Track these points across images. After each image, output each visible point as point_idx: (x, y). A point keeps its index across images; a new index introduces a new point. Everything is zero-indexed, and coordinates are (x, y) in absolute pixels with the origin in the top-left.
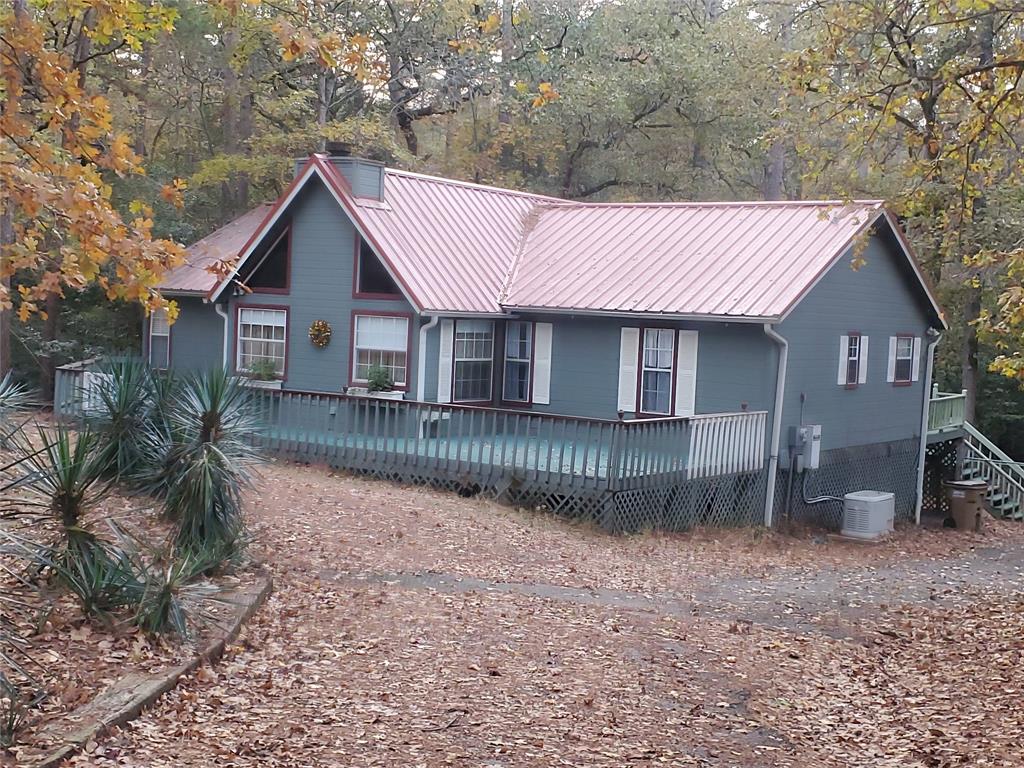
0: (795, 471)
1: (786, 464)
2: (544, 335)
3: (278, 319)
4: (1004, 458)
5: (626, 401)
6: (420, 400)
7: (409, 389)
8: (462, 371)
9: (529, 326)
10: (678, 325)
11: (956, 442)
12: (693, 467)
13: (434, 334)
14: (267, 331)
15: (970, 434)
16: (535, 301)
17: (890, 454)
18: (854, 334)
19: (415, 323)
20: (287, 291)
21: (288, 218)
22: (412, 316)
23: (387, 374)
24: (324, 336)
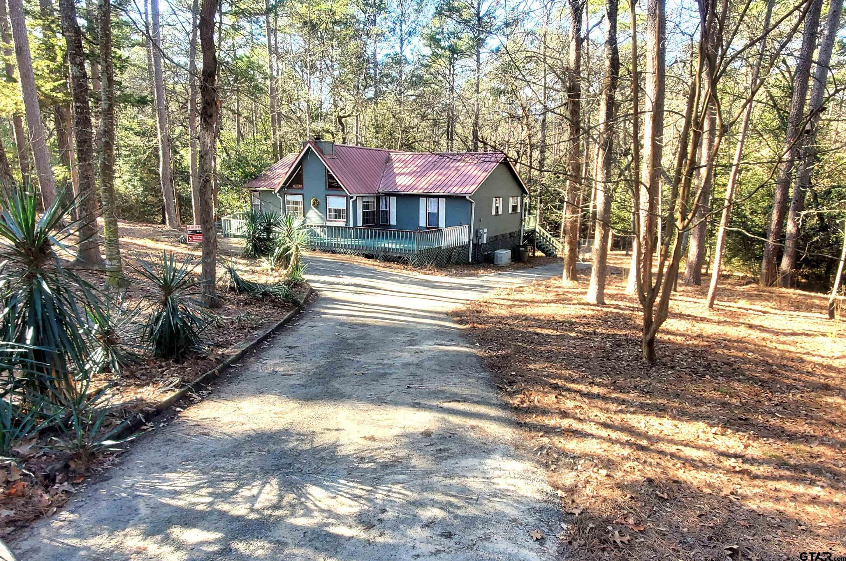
0: (478, 244)
1: (475, 242)
2: (393, 201)
3: (299, 198)
4: (549, 236)
5: (423, 223)
6: (351, 226)
7: (347, 222)
8: (365, 215)
9: (388, 198)
10: (438, 197)
11: (534, 231)
12: (444, 245)
13: (355, 202)
14: (296, 203)
15: (538, 228)
16: (390, 189)
17: (511, 237)
18: (497, 197)
19: (348, 198)
20: (302, 188)
21: (301, 163)
22: (347, 196)
23: (340, 217)
24: (316, 205)
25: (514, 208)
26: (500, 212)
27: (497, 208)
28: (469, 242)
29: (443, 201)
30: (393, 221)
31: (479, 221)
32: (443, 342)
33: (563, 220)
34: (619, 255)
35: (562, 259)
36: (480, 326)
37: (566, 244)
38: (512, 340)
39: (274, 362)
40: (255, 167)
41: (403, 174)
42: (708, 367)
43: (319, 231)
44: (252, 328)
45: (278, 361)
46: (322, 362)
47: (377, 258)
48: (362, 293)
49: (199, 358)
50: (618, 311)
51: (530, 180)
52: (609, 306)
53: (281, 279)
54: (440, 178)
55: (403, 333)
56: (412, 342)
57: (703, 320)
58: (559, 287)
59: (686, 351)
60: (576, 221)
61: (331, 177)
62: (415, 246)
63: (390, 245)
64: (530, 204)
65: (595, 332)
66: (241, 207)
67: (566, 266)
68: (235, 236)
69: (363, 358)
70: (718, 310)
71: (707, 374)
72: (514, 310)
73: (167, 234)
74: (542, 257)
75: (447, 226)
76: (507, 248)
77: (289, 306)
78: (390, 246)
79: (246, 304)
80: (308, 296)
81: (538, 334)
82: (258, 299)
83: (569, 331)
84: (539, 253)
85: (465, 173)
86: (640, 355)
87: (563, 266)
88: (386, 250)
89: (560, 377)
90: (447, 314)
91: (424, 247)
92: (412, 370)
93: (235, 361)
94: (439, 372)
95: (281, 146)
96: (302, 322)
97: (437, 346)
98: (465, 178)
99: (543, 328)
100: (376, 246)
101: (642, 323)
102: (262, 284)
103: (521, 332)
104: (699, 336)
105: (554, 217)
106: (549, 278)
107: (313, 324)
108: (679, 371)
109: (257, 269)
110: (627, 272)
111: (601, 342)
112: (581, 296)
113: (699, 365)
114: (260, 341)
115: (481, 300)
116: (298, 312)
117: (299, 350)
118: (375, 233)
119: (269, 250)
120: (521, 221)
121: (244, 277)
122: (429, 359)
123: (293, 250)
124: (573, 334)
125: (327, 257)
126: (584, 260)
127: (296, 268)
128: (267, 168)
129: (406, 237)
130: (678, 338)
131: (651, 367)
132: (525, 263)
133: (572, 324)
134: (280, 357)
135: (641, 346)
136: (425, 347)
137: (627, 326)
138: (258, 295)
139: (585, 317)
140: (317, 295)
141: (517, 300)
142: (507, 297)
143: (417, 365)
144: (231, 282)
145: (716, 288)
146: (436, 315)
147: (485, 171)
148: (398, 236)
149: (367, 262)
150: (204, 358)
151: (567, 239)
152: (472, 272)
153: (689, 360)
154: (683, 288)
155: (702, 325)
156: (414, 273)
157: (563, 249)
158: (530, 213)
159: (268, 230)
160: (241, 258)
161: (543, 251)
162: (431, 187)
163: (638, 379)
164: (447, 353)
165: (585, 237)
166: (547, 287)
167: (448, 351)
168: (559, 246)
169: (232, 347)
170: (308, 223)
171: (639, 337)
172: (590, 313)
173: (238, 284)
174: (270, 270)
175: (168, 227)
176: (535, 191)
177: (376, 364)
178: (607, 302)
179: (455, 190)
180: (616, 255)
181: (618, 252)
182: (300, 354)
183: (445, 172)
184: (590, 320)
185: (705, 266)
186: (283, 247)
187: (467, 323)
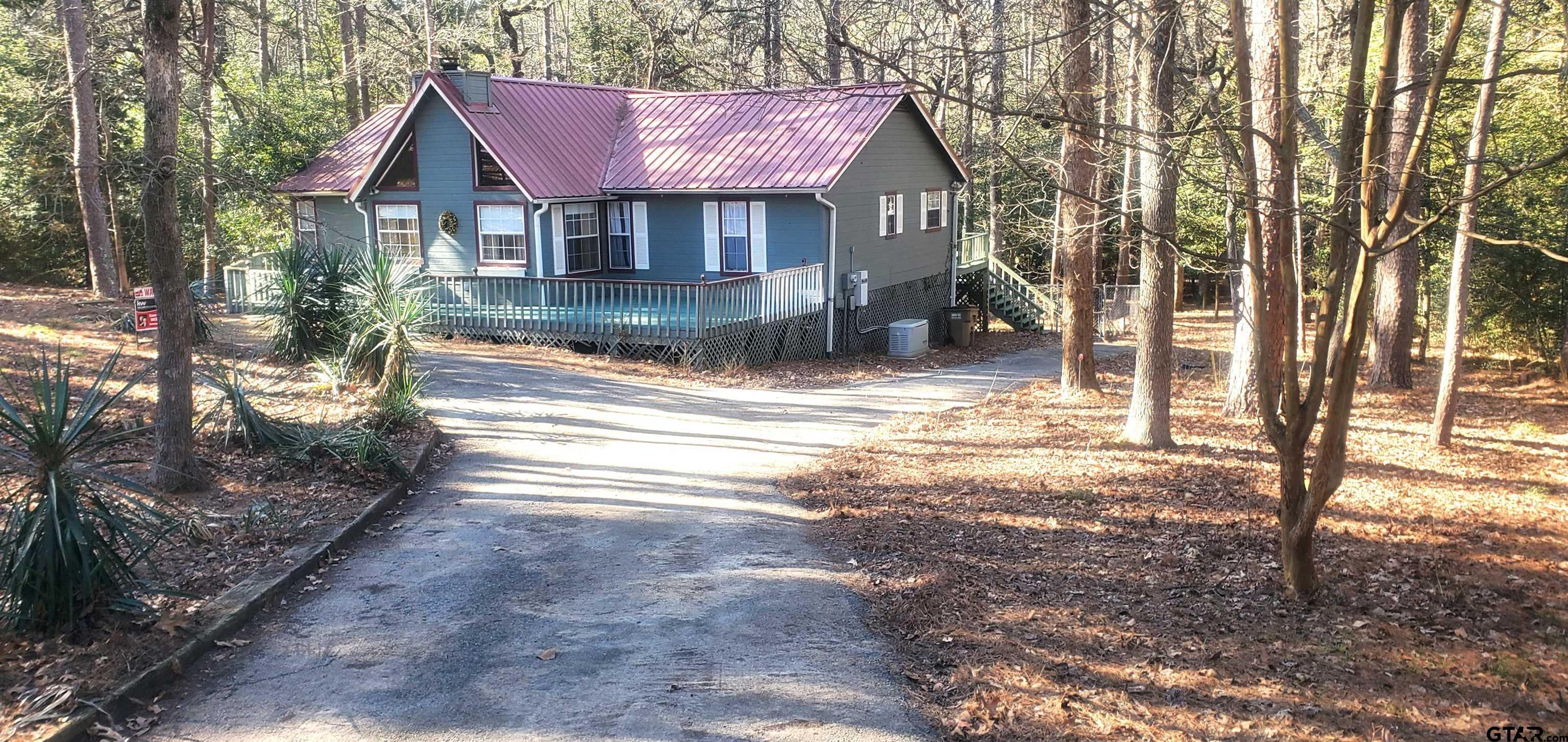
0: (849, 309)
1: (841, 304)
2: (640, 213)
3: (410, 213)
4: (1022, 282)
5: (712, 263)
6: (540, 274)
7: (530, 266)
8: (574, 248)
9: (626, 205)
10: (747, 198)
11: (982, 272)
12: (765, 314)
13: (546, 219)
14: (403, 223)
15: (994, 263)
16: (630, 184)
17: (927, 287)
18: (891, 194)
19: (529, 209)
20: (417, 188)
21: (410, 126)
22: (526, 204)
23: (510, 255)
24: (452, 225)
25: (934, 217)
26: (899, 230)
27: (891, 219)
28: (826, 304)
29: (759, 210)
30: (642, 260)
31: (847, 252)
32: (766, 558)
33: (1055, 240)
34: (1199, 319)
35: (1056, 336)
36: (856, 512)
37: (1065, 300)
38: (939, 547)
39: (330, 629)
40: (303, 140)
41: (663, 143)
42: (1457, 605)
43: (459, 290)
44: (280, 541)
45: (341, 628)
46: (453, 627)
47: (604, 351)
48: (565, 439)
49: (135, 629)
50: (1208, 461)
51: (969, 148)
52: (1185, 450)
53: (361, 410)
54: (750, 150)
55: (666, 537)
56: (686, 562)
57: (1424, 476)
58: (1053, 406)
59: (1393, 563)
60: (1088, 241)
61: (484, 158)
62: (694, 319)
63: (639, 318)
64: (971, 207)
65: (1152, 521)
66: (272, 239)
67: (1067, 354)
68: (257, 310)
69: (558, 612)
70: (1464, 449)
71: (1459, 624)
72: (941, 467)
73: (91, 313)
74: (1005, 333)
75: (770, 269)
76: (917, 316)
77: (379, 483)
78: (635, 321)
79: (270, 478)
80: (428, 453)
81: (1005, 530)
82: (301, 467)
83: (1086, 519)
84: (997, 325)
85: (811, 136)
86: (1276, 578)
87: (1061, 352)
88: (626, 331)
89: (1072, 645)
90: (775, 483)
91: (716, 321)
92: (686, 638)
93: (227, 632)
94: (756, 642)
95: (365, 88)
96: (409, 522)
97: (748, 571)
98: (813, 147)
99: (1018, 512)
100: (600, 321)
101: (1275, 491)
102: (312, 426)
103: (962, 526)
104: (1423, 520)
105: (1033, 234)
106: (1025, 385)
107: (436, 524)
108: (1381, 619)
109: (304, 387)
110: (1222, 362)
111: (1170, 548)
112: (1111, 428)
113: (1432, 598)
114: (299, 576)
115: (860, 445)
116: (402, 494)
117: (396, 596)
118: (598, 290)
119: (333, 342)
120: (951, 247)
121: (269, 412)
122: (730, 607)
123: (391, 337)
124: (1098, 528)
125: (482, 352)
126: (1110, 337)
127: (399, 383)
128: (331, 143)
129: (673, 299)
130: (1369, 527)
131: (1308, 611)
132: (964, 349)
133: (1091, 500)
134: (347, 616)
135: (1276, 554)
136: (720, 572)
137: (1234, 501)
138: (301, 456)
139: (1123, 480)
140: (452, 448)
141: (948, 443)
142: (922, 435)
143: (698, 623)
144: (235, 424)
145: (1454, 395)
146: (747, 488)
147: (860, 130)
148: (655, 298)
149: (580, 361)
150: (146, 628)
151: (1067, 286)
152: (836, 376)
153: (1406, 587)
154: (1368, 397)
155: (1428, 491)
156: (696, 384)
157: (1058, 313)
158: (971, 228)
159: (332, 291)
160: (266, 363)
161: (1006, 319)
162: (730, 173)
163: (1278, 644)
164: (774, 588)
165: (1112, 281)
166: (1020, 407)
167: (777, 582)
168: (1049, 305)
169: (224, 593)
170: (433, 270)
171: (1268, 530)
172: (1135, 468)
173: (251, 427)
174: (335, 391)
175: (96, 294)
176: (981, 174)
177: (592, 627)
178: (1178, 440)
179: (787, 179)
180: (1190, 319)
181: (1196, 313)
182: (397, 607)
183: (762, 137)
184: (1138, 489)
185: (1417, 340)
186: (368, 331)
187: (825, 504)
